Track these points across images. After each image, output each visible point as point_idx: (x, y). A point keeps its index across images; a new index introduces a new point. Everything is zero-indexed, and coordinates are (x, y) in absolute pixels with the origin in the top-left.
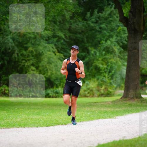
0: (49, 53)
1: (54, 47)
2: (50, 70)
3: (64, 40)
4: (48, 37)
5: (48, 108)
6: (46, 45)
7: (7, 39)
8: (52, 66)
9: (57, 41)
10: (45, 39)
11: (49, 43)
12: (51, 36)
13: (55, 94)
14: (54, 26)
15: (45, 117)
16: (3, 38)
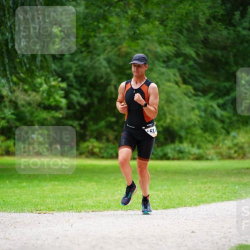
0: (169, 84)
1: (178, 74)
2: (170, 114)
3: (195, 61)
4: (168, 57)
5: (166, 177)
6: (164, 70)
7: (98, 60)
8: (174, 106)
9: (183, 63)
10: (161, 60)
11: (168, 67)
12: (172, 55)
13: (178, 154)
14: (178, 37)
15: (161, 193)
16: (92, 59)
